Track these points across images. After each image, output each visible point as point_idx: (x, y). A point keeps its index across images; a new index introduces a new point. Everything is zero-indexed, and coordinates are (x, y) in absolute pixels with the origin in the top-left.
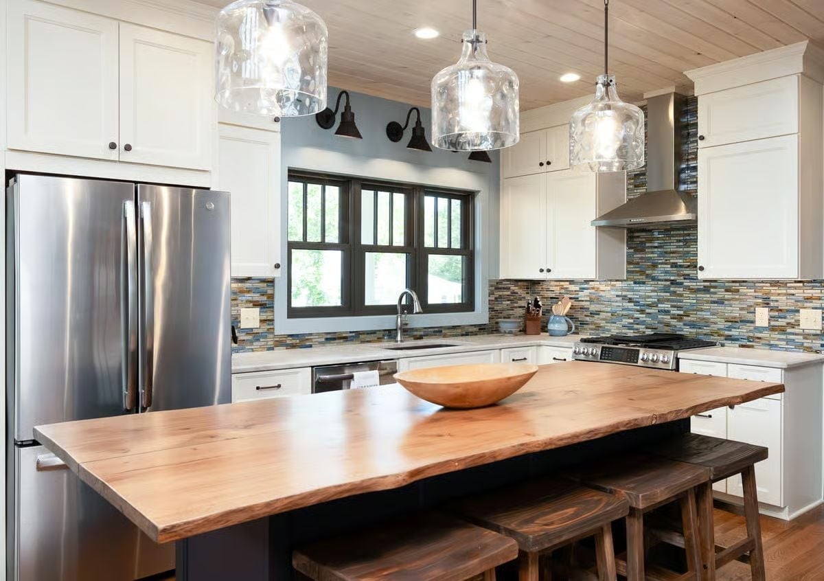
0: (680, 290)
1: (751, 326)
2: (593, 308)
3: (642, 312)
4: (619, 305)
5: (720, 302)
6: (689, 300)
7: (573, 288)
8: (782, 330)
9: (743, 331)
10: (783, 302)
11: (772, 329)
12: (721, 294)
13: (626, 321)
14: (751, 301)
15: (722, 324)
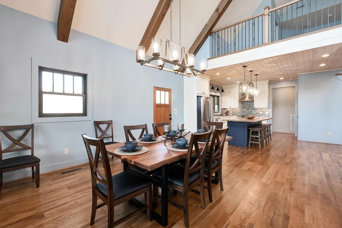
0: (249, 109)
1: (259, 114)
2: (235, 112)
3: (243, 112)
4: (239, 112)
5: (255, 111)
6: (250, 111)
7: (232, 109)
8: (263, 114)
9: (258, 114)
10: (263, 111)
11: (262, 114)
12: (255, 110)
13: (241, 114)
14: (259, 111)
15: (255, 114)
